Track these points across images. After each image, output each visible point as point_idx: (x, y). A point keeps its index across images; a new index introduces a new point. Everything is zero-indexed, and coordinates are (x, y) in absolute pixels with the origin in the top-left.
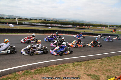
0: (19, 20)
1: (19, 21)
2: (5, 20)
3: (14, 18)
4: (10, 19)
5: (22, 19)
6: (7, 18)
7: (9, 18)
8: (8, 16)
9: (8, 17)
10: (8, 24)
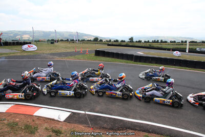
0: (191, 44)
1: (191, 47)
2: (169, 44)
3: (182, 42)
4: (175, 44)
5: (196, 42)
6: (171, 42)
7: (175, 42)
8: (174, 38)
9: (173, 40)
10: (171, 52)
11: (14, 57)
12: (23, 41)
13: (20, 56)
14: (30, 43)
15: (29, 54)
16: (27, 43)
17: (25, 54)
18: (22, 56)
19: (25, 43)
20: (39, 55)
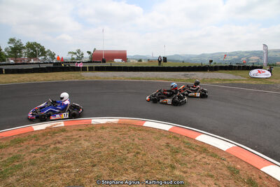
11: (239, 85)
12: (251, 65)
13: (245, 84)
14: (261, 68)
15: (259, 82)
16: (256, 68)
17: (254, 82)
18: (248, 85)
19: (254, 68)
20: (273, 86)
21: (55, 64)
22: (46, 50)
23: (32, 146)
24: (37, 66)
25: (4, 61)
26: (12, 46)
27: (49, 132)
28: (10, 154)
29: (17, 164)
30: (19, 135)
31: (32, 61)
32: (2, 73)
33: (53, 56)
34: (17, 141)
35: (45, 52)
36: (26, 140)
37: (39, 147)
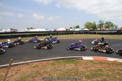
21: (117, 31)
22: (113, 25)
23: (107, 67)
24: (110, 32)
25: (96, 29)
26: (100, 23)
27: (115, 63)
28: (98, 68)
29: (101, 73)
30: (102, 60)
31: (107, 29)
32: (96, 34)
33: (116, 27)
34: (101, 63)
35: (113, 26)
36: (104, 64)
37: (110, 69)
